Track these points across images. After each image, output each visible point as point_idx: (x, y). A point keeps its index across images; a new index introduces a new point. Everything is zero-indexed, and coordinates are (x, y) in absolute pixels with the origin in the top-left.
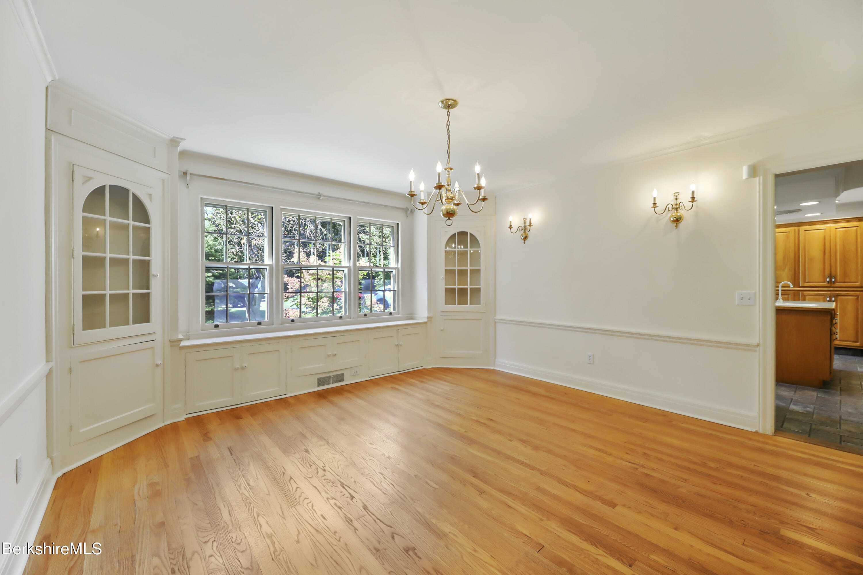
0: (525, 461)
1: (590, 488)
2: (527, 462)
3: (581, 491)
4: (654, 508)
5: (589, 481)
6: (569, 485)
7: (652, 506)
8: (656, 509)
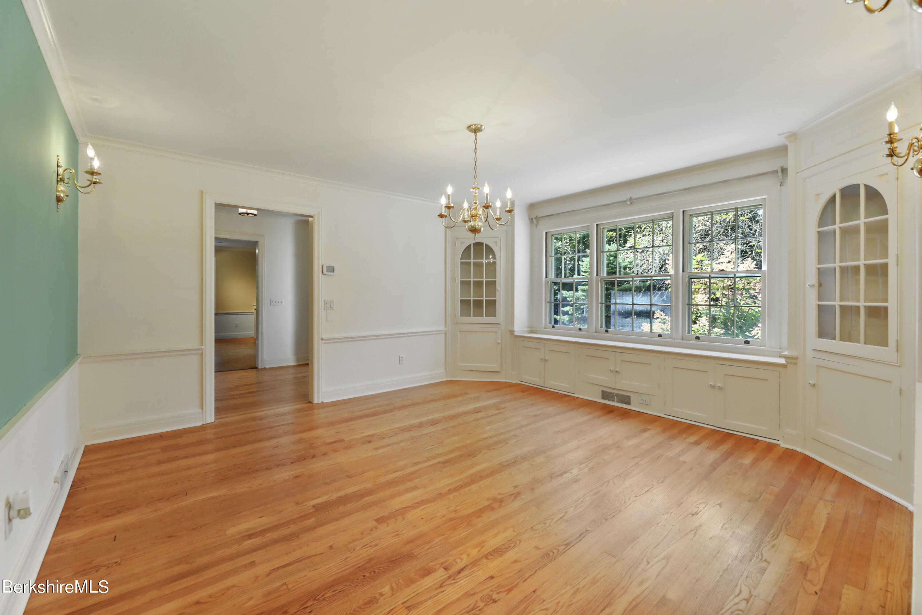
0: (469, 488)
1: (411, 516)
2: (467, 489)
3: (407, 509)
4: (364, 546)
5: (422, 518)
6: (416, 505)
7: (367, 546)
8: (362, 547)
